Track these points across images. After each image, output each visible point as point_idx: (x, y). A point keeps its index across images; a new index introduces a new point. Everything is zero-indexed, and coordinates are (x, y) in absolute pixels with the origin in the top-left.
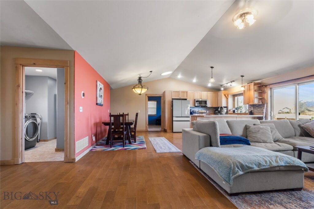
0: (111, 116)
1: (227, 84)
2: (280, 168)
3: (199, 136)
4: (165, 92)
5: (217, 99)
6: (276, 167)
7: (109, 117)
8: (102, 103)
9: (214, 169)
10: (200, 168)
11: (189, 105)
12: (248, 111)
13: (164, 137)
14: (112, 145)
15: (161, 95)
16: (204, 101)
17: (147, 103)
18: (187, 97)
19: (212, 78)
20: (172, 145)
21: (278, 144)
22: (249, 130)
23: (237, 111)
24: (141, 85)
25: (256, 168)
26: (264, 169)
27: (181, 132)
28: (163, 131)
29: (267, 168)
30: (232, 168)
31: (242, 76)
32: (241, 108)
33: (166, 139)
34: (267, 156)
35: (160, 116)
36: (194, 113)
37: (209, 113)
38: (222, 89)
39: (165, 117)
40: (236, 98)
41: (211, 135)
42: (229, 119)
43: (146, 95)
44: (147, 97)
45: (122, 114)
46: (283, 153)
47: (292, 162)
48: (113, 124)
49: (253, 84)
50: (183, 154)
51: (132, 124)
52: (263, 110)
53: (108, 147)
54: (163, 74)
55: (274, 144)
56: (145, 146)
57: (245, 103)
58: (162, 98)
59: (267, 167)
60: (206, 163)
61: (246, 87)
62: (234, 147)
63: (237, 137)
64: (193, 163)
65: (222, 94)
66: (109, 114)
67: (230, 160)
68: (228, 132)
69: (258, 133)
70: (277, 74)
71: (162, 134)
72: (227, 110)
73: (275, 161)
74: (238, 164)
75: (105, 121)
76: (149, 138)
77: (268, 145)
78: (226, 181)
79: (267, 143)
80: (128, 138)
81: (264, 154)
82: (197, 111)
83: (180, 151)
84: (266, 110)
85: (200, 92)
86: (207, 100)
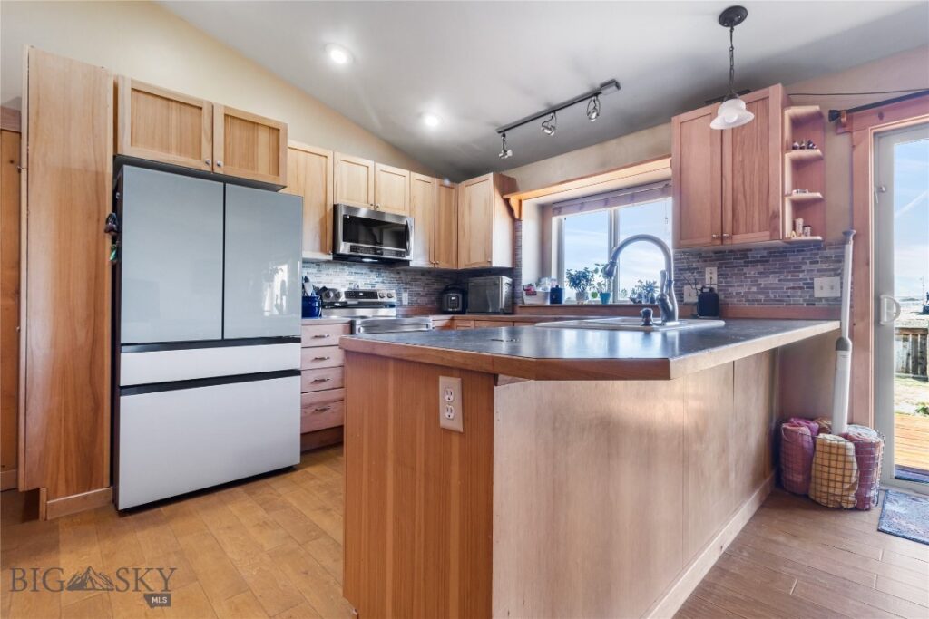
1: (555, 111)
5: (456, 223)
36: (325, 306)
37: (411, 303)
49: (774, 93)
82: (347, 294)
85: (370, 163)
86: (409, 220)
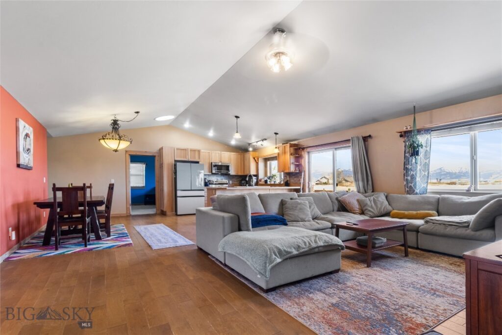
0: (55, 189)
1: (257, 142)
2: (319, 249)
3: (223, 218)
4: (162, 148)
5: (243, 163)
6: (315, 248)
7: (52, 192)
8: (31, 164)
9: (246, 261)
10: (225, 263)
11: (203, 171)
12: (284, 181)
13: (162, 224)
14: (59, 244)
15: (154, 153)
16: (224, 166)
17: (129, 166)
18: (199, 158)
19: (237, 132)
20: (179, 235)
21: (317, 222)
22: (286, 206)
23: (270, 182)
24: (119, 135)
25: (295, 252)
26: (303, 252)
27: (195, 214)
28: (159, 214)
29: (306, 251)
30: (269, 256)
31: (276, 134)
32: (275, 177)
33: (166, 227)
34: (306, 236)
35: (154, 189)
36: (210, 184)
37: (232, 184)
38: (251, 149)
39: (163, 190)
40: (268, 162)
41: (239, 215)
42: (262, 192)
43: (126, 151)
44: (128, 156)
45: (82, 185)
46: (323, 232)
47: (330, 241)
48: (60, 205)
49: (288, 145)
50: (198, 247)
51: (100, 203)
52: (300, 180)
53: (51, 249)
54: (158, 119)
55: (313, 222)
56: (130, 241)
57: (279, 171)
58: (157, 159)
59: (306, 249)
60: (235, 254)
61: (281, 149)
62: (269, 229)
63: (272, 216)
64: (214, 257)
65: (250, 156)
66: (52, 186)
67: (266, 246)
68: (261, 210)
69: (296, 210)
70: (314, 134)
71: (158, 218)
72: (257, 179)
73: (315, 241)
74: (275, 250)
75: (38, 200)
76: (135, 227)
77: (307, 223)
78: (262, 274)
79: (305, 221)
80: (94, 230)
81: (303, 235)
82: (216, 182)
83: (191, 243)
84: (303, 180)
85: (219, 152)
86: (230, 165)
